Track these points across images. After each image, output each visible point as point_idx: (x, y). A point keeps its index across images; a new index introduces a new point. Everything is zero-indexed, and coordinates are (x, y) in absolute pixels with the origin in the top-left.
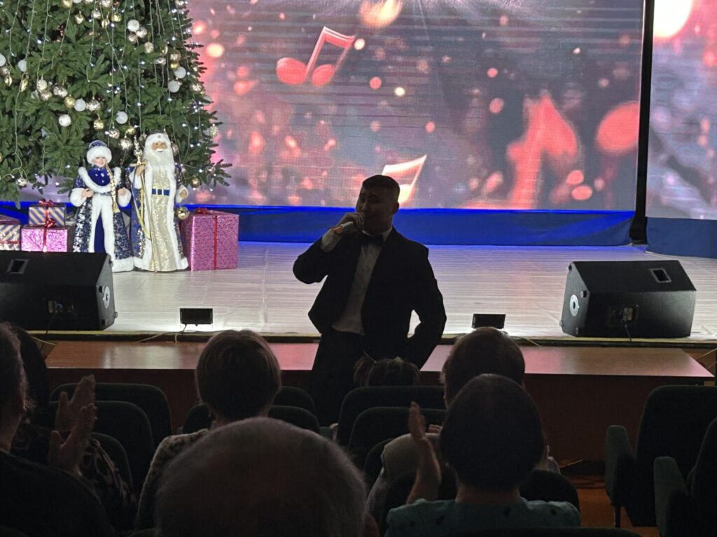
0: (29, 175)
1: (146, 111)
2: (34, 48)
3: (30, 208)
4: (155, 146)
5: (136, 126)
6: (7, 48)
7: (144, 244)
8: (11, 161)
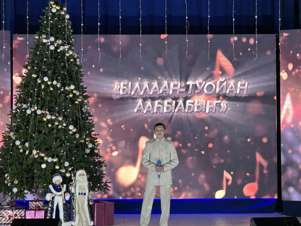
0: (29, 189)
1: (76, 161)
2: (32, 137)
3: (29, 202)
4: (80, 175)
5: (72, 167)
6: (21, 138)
7: (75, 216)
8: (22, 183)
